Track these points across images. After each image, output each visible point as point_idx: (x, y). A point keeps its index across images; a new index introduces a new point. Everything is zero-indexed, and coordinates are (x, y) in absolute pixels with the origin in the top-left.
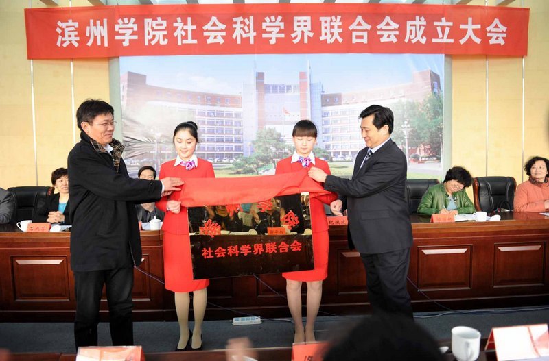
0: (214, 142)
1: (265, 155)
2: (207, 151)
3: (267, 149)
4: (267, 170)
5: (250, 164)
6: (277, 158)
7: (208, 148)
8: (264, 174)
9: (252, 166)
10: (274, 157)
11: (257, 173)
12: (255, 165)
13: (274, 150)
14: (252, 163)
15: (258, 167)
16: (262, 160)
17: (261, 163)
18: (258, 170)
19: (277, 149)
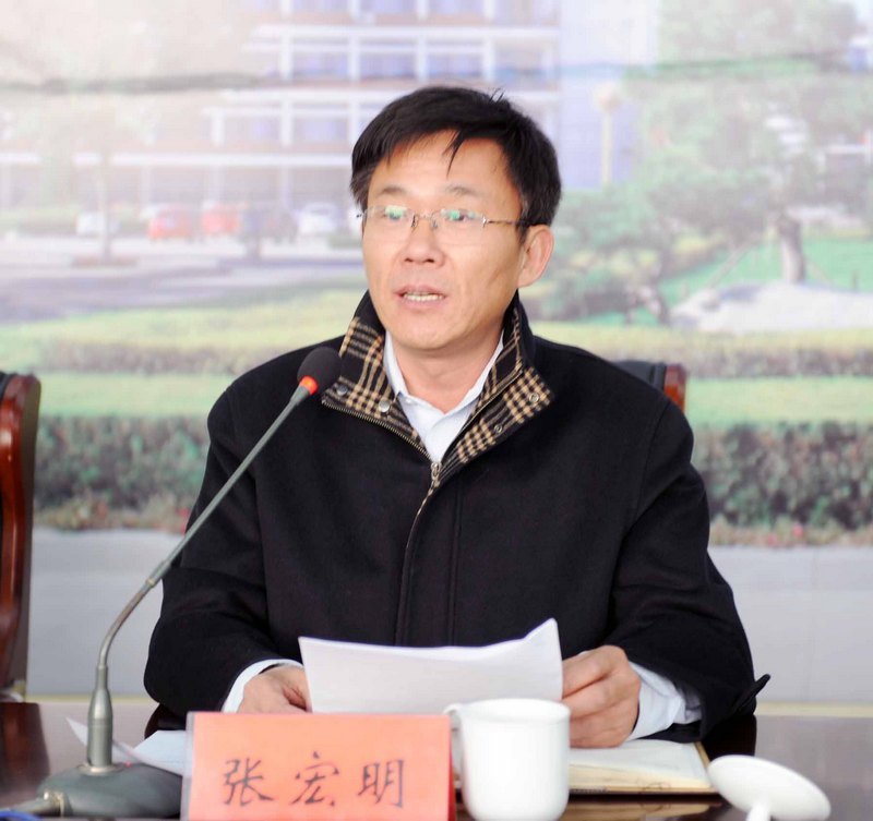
0: (343, 82)
1: (729, 177)
2: (295, 149)
3: (738, 132)
4: (741, 295)
5: (608, 249)
6: (814, 201)
7: (299, 126)
8: (711, 323)
9: (620, 264)
10: (801, 196)
11: (664, 318)
12: (648, 258)
13: (790, 134)
14: (627, 243)
15: (671, 269)
16: (702, 220)
17: (690, 243)
18: (671, 289)
19: (821, 132)
